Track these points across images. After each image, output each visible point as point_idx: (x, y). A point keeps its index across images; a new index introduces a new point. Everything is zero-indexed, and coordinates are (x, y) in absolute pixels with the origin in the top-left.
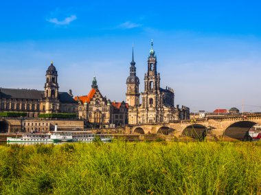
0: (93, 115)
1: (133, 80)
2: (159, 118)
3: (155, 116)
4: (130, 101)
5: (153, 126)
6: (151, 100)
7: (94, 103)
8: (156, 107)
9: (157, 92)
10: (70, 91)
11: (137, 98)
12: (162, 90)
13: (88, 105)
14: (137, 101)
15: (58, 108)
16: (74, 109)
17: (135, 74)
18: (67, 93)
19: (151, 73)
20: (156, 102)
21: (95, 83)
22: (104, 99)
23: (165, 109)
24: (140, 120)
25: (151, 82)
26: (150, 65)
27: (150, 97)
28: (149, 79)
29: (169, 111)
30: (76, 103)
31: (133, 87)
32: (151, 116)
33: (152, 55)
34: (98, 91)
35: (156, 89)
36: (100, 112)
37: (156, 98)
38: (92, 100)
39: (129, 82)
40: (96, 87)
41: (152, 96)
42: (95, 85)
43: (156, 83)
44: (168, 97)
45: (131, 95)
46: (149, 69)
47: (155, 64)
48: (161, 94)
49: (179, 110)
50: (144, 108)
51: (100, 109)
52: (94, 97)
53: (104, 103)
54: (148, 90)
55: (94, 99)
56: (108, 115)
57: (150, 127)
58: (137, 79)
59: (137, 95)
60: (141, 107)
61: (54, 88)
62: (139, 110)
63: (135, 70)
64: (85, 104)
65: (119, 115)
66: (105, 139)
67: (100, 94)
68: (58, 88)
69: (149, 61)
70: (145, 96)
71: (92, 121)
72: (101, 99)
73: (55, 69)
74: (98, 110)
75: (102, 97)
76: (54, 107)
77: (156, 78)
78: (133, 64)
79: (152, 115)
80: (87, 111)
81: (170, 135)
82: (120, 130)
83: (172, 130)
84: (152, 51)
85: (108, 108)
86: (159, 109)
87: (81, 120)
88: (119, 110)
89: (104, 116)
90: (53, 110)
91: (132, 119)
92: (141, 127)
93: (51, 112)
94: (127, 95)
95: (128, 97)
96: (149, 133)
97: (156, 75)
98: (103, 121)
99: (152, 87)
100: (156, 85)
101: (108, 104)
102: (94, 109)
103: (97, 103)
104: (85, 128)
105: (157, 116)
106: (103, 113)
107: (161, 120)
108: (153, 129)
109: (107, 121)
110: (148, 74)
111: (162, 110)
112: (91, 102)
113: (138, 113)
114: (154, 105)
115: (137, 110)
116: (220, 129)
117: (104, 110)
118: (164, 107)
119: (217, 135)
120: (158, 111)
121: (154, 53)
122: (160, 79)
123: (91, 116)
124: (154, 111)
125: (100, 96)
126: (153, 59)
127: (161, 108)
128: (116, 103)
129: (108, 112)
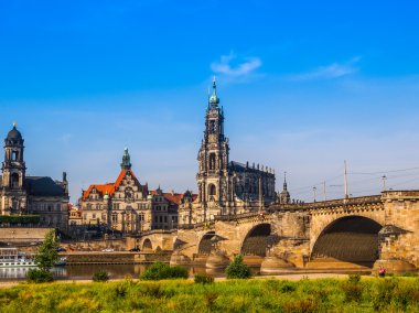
0: (120, 217)
5: (166, 236)
6: (212, 187)
7: (123, 195)
8: (220, 201)
9: (221, 174)
13: (110, 200)
15: (23, 205)
19: (212, 138)
20: (221, 191)
21: (127, 159)
22: (144, 190)
23: (238, 204)
26: (210, 123)
27: (209, 181)
28: (207, 150)
29: (244, 207)
33: (215, 104)
34: (130, 174)
36: (134, 211)
37: (220, 183)
38: (117, 190)
40: (129, 167)
41: (213, 180)
42: (126, 164)
43: (221, 156)
46: (209, 132)
48: (230, 175)
50: (201, 202)
51: (134, 205)
52: (122, 184)
53: (140, 195)
54: (207, 169)
55: (123, 188)
56: (148, 216)
57: (161, 238)
60: (198, 200)
61: (16, 171)
62: (193, 206)
64: (106, 197)
67: (134, 178)
68: (24, 169)
69: (208, 117)
70: (202, 180)
71: (119, 227)
72: (135, 188)
73: (19, 135)
74: (129, 208)
75: (137, 183)
76: (14, 204)
77: (220, 148)
80: (110, 209)
84: (213, 98)
85: (148, 203)
86: (227, 204)
89: (140, 218)
90: (12, 210)
93: (8, 214)
98: (139, 226)
101: (149, 197)
102: (123, 205)
103: (128, 195)
106: (138, 212)
109: (146, 226)
110: (207, 139)
111: (233, 204)
112: (117, 194)
113: (191, 212)
114: (216, 197)
115: (190, 207)
116: (234, 242)
117: (141, 207)
118: (237, 199)
119: (229, 254)
120: (224, 206)
121: (218, 102)
122: (228, 149)
123: (115, 219)
124: (216, 208)
125: (132, 182)
126: (215, 112)
127: (230, 201)
128: (175, 195)
129: (148, 212)
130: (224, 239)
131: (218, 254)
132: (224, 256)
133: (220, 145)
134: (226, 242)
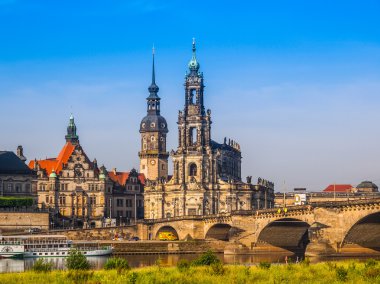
0: (69, 200)
1: (154, 124)
2: (209, 206)
3: (200, 201)
4: (149, 170)
5: (197, 223)
6: (193, 166)
7: (72, 173)
8: (203, 183)
9: (204, 151)
10: (20, 148)
11: (162, 161)
12: (214, 146)
13: (57, 179)
14: (162, 168)
16: (28, 187)
17: (158, 112)
18: (12, 154)
19: (192, 110)
20: (204, 171)
21: (72, 130)
22: (93, 166)
23: (222, 187)
24: (170, 209)
25: (192, 128)
26: (189, 93)
27: (190, 159)
28: (187, 123)
29: (230, 190)
30: (33, 173)
31: (154, 139)
32: (193, 201)
33: (195, 70)
34: (80, 148)
35: (203, 143)
36: (84, 193)
37: (203, 163)
38: (65, 167)
39: (145, 128)
40: (75, 140)
41: (194, 159)
42: (72, 136)
43: (202, 130)
44: (228, 161)
45: (150, 155)
46: (189, 102)
47: (201, 91)
48: (213, 153)
49: (252, 187)
50: (177, 183)
51: (84, 186)
52: (71, 160)
53: (91, 173)
54: (187, 145)
55: (72, 165)
56: (100, 198)
57: (191, 225)
58: (162, 122)
59: (163, 156)
60: (172, 181)
62: (167, 188)
63: (158, 104)
64: (52, 175)
65: (124, 199)
66: (94, 252)
67: (83, 154)
69: (187, 84)
70: (181, 158)
71: (68, 212)
72: (86, 166)
74: (79, 189)
75: (87, 160)
77: (203, 121)
78: (154, 90)
79: (194, 199)
80: (57, 190)
81: (232, 241)
82: (126, 231)
83: (238, 231)
84: (193, 62)
85: (101, 184)
86: (210, 186)
87: (44, 210)
88: (123, 189)
89: (92, 201)
91: (153, 208)
92: (172, 225)
94: (141, 156)
95: (144, 161)
96: (189, 237)
97: (203, 113)
98: (91, 211)
99: (194, 140)
100: (203, 135)
101: (102, 176)
102: (72, 186)
103: (77, 173)
104: (51, 227)
105: (205, 201)
106: (89, 194)
107: (215, 209)
108: (196, 228)
109: (98, 211)
110: (186, 111)
111: (216, 187)
112: (65, 172)
113: (164, 195)
114: (198, 178)
115: (163, 189)
116: (337, 229)
117: (93, 189)
118: (220, 181)
119: (332, 242)
120: (207, 189)
121: (198, 68)
122: (211, 123)
123: (63, 201)
124: (198, 190)
125: (83, 158)
126: (196, 79)
127: (213, 183)
128: (118, 174)
129: (100, 194)
130: (326, 227)
131: (321, 242)
132: (327, 244)
133: (202, 118)
134: (329, 230)
